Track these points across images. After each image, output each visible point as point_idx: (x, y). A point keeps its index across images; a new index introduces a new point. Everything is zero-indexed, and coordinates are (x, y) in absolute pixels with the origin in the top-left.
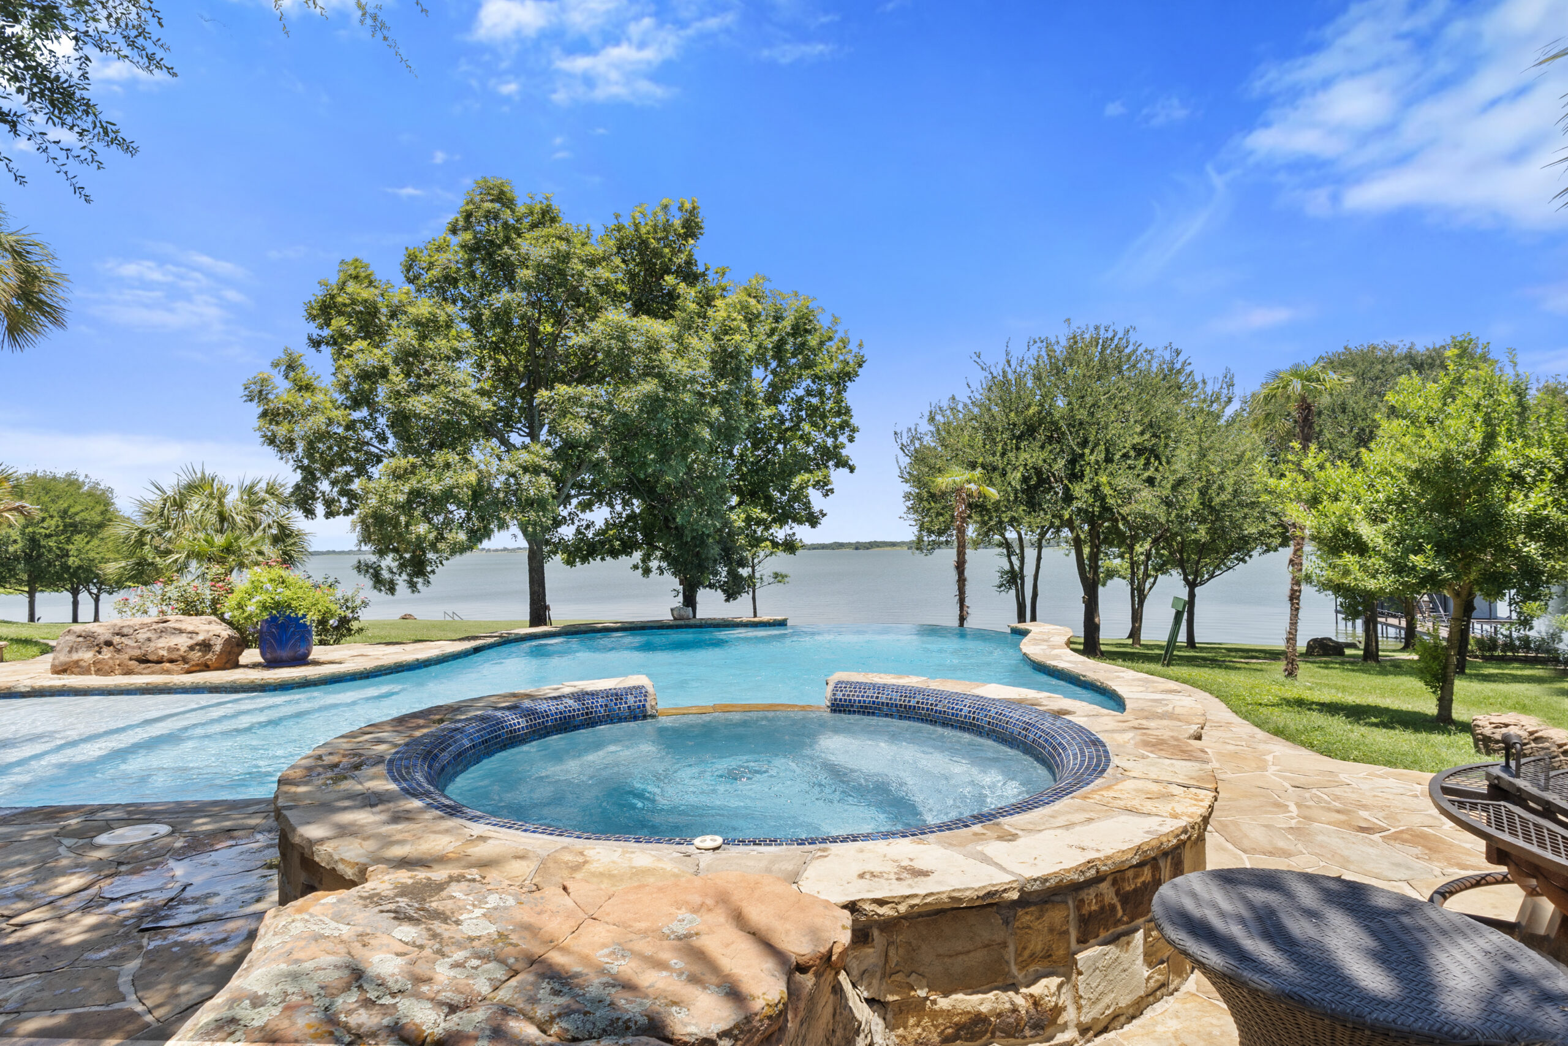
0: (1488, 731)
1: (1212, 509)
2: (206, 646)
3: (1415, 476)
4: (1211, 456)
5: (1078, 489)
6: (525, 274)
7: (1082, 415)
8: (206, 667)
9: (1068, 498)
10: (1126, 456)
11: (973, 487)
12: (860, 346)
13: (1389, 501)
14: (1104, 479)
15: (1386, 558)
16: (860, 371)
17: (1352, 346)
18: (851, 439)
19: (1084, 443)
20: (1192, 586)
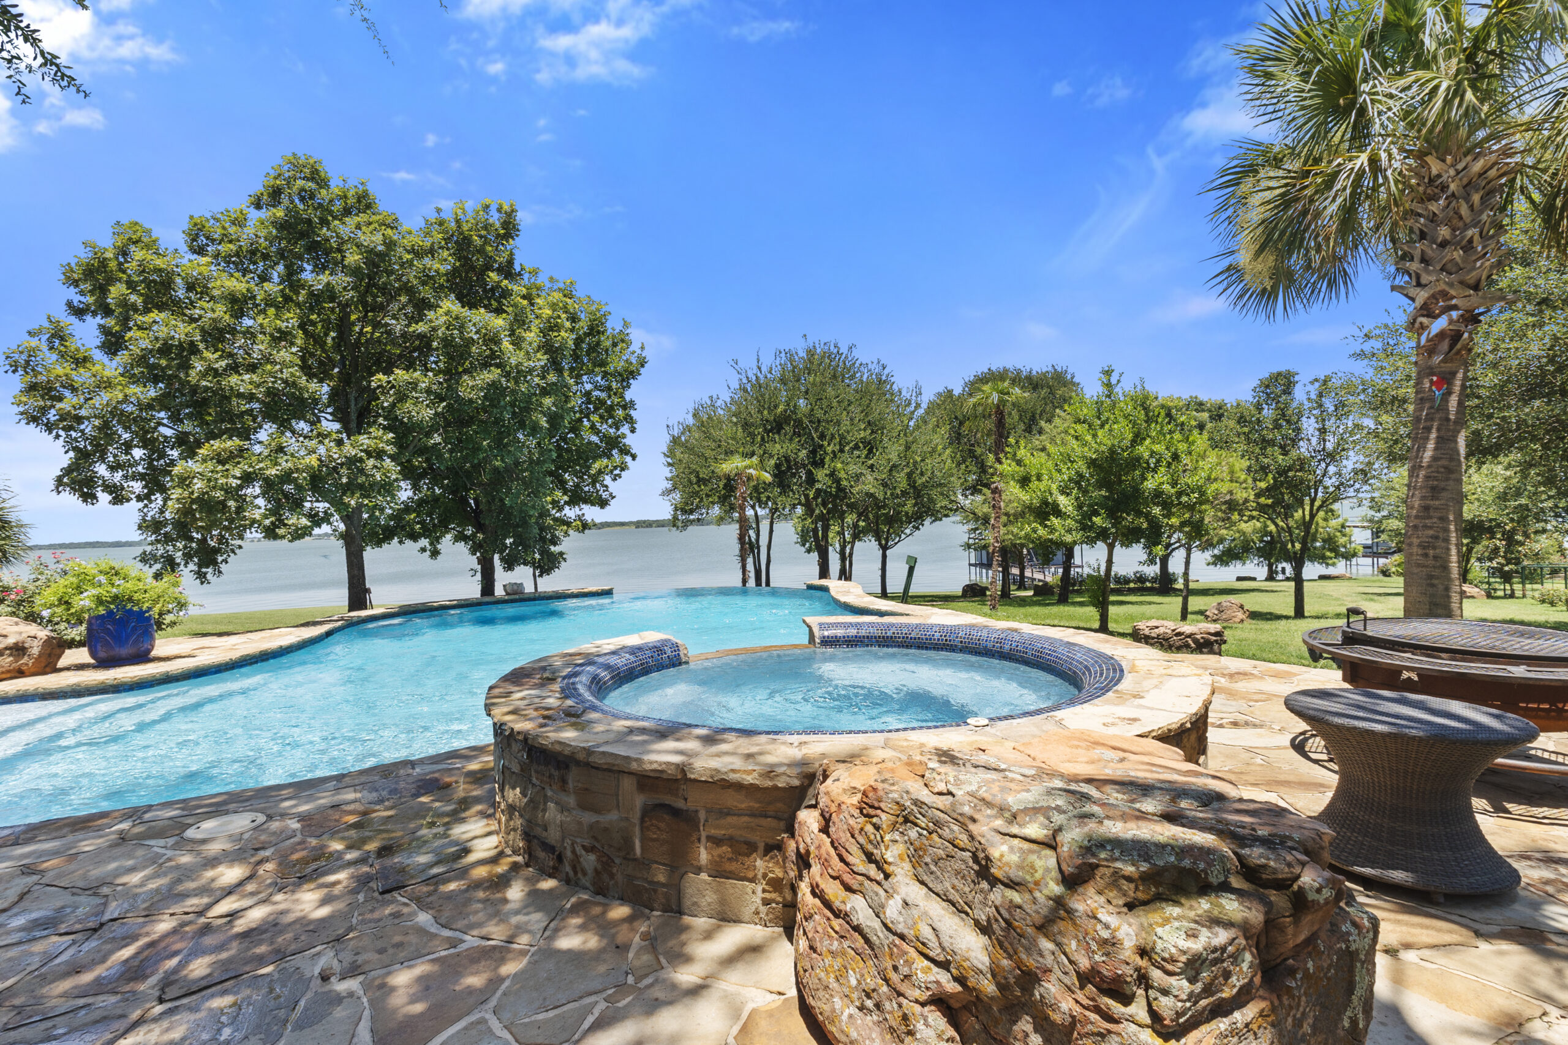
0: (1147, 632)
1: (914, 487)
2: (19, 649)
3: (1092, 463)
4: (914, 447)
5: (820, 474)
6: (353, 258)
7: (819, 413)
8: (20, 673)
9: (811, 480)
10: (856, 447)
11: (751, 471)
12: (642, 348)
13: (1070, 480)
14: (839, 465)
15: (1076, 521)
16: (642, 370)
17: (994, 369)
18: (633, 431)
19: (822, 436)
20: (884, 548)
